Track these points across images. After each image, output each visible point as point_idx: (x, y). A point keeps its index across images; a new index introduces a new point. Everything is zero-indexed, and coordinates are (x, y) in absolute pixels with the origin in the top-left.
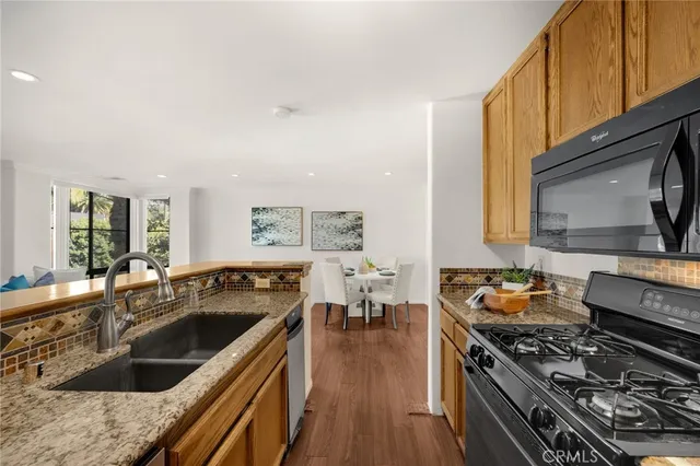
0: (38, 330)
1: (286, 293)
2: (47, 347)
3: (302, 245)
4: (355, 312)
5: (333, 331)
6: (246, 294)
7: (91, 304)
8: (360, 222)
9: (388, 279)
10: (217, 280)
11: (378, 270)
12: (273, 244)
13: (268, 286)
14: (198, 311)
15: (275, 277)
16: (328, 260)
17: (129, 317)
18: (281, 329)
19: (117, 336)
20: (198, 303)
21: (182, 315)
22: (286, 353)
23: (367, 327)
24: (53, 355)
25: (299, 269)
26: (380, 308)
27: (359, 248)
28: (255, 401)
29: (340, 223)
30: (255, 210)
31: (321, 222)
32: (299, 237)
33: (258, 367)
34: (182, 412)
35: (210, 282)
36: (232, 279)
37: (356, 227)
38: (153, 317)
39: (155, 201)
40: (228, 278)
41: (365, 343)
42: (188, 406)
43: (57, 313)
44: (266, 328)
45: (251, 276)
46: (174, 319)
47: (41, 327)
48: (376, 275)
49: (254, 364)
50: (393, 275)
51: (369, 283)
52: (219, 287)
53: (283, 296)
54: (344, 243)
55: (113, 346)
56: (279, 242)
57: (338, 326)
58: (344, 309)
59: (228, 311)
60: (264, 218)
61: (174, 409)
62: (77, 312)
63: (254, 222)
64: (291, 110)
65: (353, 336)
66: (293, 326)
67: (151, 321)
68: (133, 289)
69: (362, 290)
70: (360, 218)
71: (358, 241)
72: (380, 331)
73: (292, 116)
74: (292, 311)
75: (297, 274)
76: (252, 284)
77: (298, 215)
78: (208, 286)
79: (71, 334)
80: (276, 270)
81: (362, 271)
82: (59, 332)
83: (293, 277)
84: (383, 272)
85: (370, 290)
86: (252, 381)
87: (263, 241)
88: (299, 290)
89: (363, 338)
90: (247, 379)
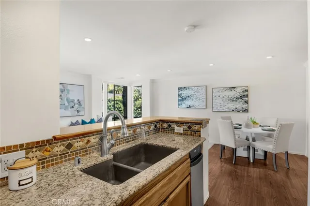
0: (81, 143)
1: (192, 137)
2: (85, 151)
3: (206, 108)
4: (242, 153)
5: (225, 163)
6: (170, 135)
7: (100, 134)
8: (247, 93)
9: (270, 133)
10: (156, 126)
11: (260, 126)
12: (190, 107)
13: (182, 132)
14: (145, 142)
15: (186, 127)
16: (223, 118)
17: (112, 142)
18: (187, 159)
19: (108, 151)
20: (145, 138)
21: (138, 143)
22: (190, 174)
23: (251, 165)
24: (87, 154)
25: (201, 123)
26: (262, 154)
27: (246, 111)
28: (168, 200)
29: (232, 94)
30: (180, 89)
31: (218, 94)
32: (205, 103)
33: (170, 180)
34: (120, 201)
35: (152, 127)
36: (163, 126)
37: (244, 96)
38: (125, 142)
39: (138, 87)
40: (162, 125)
41: (248, 176)
42: (124, 198)
43: (88, 136)
44: (176, 158)
45: (174, 126)
46: (134, 145)
47: (83, 142)
48: (259, 130)
49: (167, 178)
50: (274, 131)
51: (253, 136)
52: (157, 130)
53: (190, 138)
54: (234, 107)
55: (106, 155)
56: (193, 106)
57: (229, 161)
58: (234, 151)
59: (158, 144)
60: (185, 93)
61: (117, 198)
62: (95, 137)
63: (180, 95)
64: (195, 27)
65: (240, 169)
66: (195, 158)
67: (125, 144)
68: (114, 129)
69: (247, 139)
70: (247, 91)
71: (245, 106)
72: (261, 170)
73: (196, 30)
74: (194, 149)
75: (199, 126)
76: (173, 130)
77: (204, 90)
78: (151, 129)
79: (93, 146)
80: (187, 123)
81: (247, 126)
82: (89, 145)
83: (196, 128)
84: (264, 128)
85: (254, 140)
86: (166, 188)
87: (184, 106)
88: (200, 136)
89: (248, 172)
90: (163, 186)
